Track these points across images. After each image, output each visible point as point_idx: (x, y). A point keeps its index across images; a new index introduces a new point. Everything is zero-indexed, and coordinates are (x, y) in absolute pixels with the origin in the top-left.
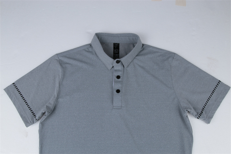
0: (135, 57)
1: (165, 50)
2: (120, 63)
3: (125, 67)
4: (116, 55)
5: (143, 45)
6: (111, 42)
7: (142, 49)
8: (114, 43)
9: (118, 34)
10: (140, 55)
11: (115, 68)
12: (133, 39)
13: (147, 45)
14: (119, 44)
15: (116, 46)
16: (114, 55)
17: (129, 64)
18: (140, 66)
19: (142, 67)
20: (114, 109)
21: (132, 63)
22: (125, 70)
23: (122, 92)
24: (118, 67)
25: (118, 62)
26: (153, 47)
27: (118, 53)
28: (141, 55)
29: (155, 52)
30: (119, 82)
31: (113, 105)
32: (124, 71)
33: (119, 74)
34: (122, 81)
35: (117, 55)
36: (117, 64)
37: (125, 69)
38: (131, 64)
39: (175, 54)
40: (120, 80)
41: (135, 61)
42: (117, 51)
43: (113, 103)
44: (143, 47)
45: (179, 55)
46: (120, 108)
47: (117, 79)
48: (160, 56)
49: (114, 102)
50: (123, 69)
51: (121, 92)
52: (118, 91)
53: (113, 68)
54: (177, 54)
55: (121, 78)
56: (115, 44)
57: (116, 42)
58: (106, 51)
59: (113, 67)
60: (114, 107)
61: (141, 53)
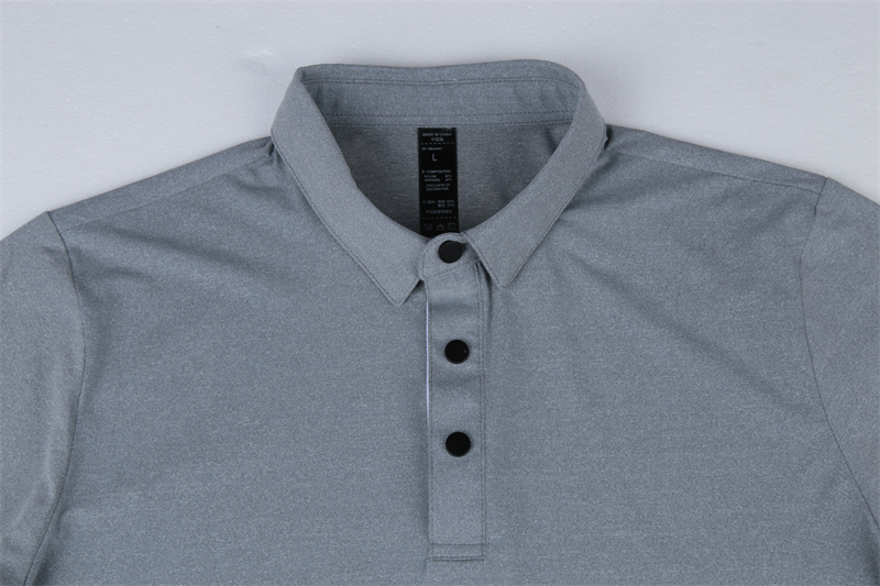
0: (557, 213)
1: (756, 160)
2: (461, 261)
3: (500, 281)
4: (435, 207)
5: (610, 132)
6: (403, 120)
7: (605, 160)
8: (421, 131)
9: (443, 67)
10: (590, 202)
11: (435, 293)
12: (543, 98)
13: (636, 131)
14: (453, 132)
15: (438, 150)
16: (423, 207)
17: (520, 260)
18: (593, 272)
19: (611, 281)
20: (435, 560)
21: (539, 254)
22: (498, 303)
23: (484, 448)
24: (455, 283)
25: (450, 253)
26: (679, 142)
27: (452, 193)
28: (599, 200)
29: (690, 178)
30: (465, 381)
31: (426, 533)
32: (491, 308)
33: (461, 329)
34: (482, 377)
35: (441, 203)
36: (443, 266)
37: (496, 294)
38: (535, 262)
39: (823, 181)
40: (466, 367)
41: (564, 241)
42: (441, 176)
43: (425, 520)
44: (612, 145)
45: (851, 191)
46: (475, 553)
47: (448, 365)
48: (725, 198)
49: (433, 515)
50: (486, 298)
51: (475, 450)
52: (458, 444)
53: (420, 295)
54: (838, 185)
55: (474, 353)
56: (425, 136)
57: (434, 123)
58: (371, 181)
59: (420, 284)
60: (438, 552)
61: (601, 188)
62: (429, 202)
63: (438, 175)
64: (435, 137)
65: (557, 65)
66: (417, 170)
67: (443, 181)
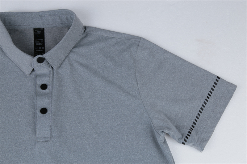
0: (70, 49)
1: (123, 34)
2: (44, 63)
3: (55, 68)
4: (38, 49)
5: (85, 28)
6: (29, 27)
7: (84, 35)
8: (34, 29)
9: (40, 12)
10: (80, 46)
11: (38, 72)
12: (67, 19)
13: (92, 27)
14: (43, 29)
15: (39, 34)
16: (35, 49)
17: (60, 62)
18: (81, 64)
19: (86, 66)
20: (38, 142)
21: (66, 60)
22: (55, 73)
23: (51, 112)
24: (42, 69)
25: (40, 61)
26: (104, 30)
27: (43, 45)
28: (82, 46)
29: (107, 39)
30: (46, 94)
31: (35, 135)
32: (53, 75)
33: (45, 81)
34: (51, 93)
35: (40, 48)
36: (39, 64)
37: (55, 71)
38: (65, 62)
39: (140, 38)
40: (47, 91)
41: (73, 56)
42: (40, 41)
43: (35, 131)
44: (86, 31)
45: (147, 41)
46: (49, 139)
47: (42, 90)
48: (116, 44)
49: (37, 130)
50: (52, 72)
51: (48, 112)
52: (44, 111)
53: (34, 73)
54: (144, 39)
55: (49, 87)
56: (36, 31)
57: (38, 27)
58: (19, 43)
59: (33, 69)
60: (38, 140)
61: (83, 42)
62: (37, 48)
63: (39, 41)
64: (38, 31)
65: (69, 10)
66: (34, 40)
67: (41, 42)
